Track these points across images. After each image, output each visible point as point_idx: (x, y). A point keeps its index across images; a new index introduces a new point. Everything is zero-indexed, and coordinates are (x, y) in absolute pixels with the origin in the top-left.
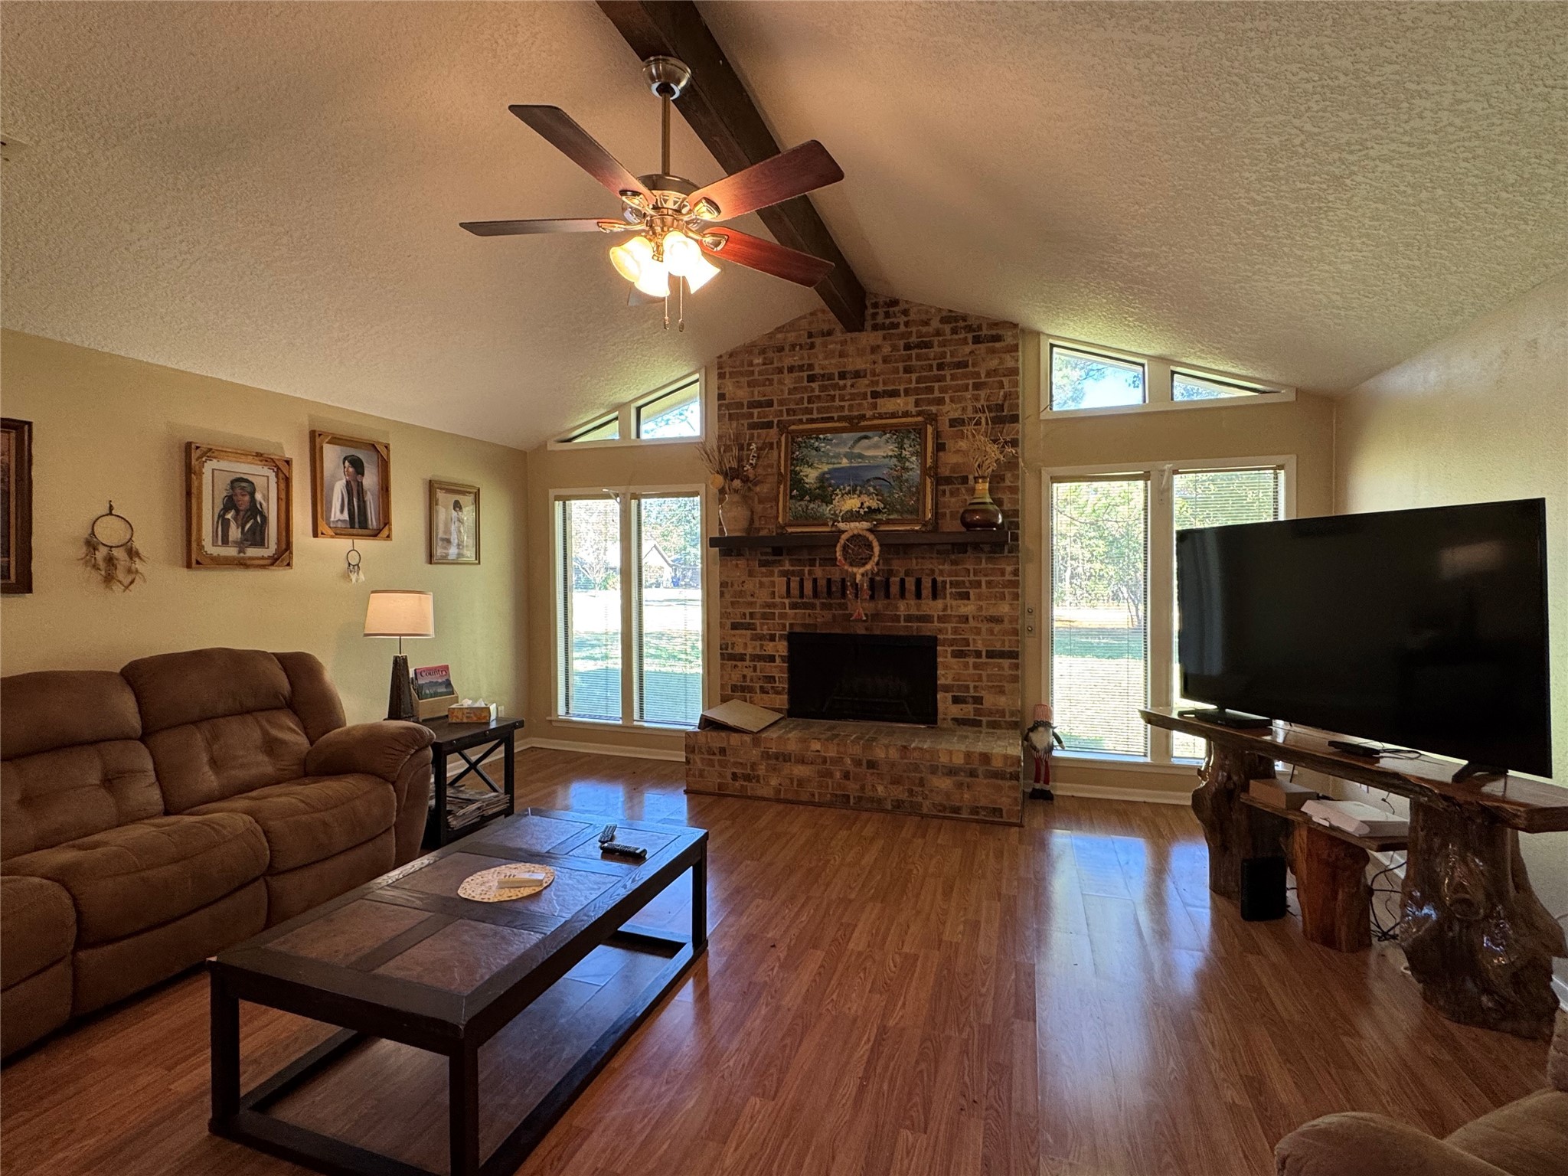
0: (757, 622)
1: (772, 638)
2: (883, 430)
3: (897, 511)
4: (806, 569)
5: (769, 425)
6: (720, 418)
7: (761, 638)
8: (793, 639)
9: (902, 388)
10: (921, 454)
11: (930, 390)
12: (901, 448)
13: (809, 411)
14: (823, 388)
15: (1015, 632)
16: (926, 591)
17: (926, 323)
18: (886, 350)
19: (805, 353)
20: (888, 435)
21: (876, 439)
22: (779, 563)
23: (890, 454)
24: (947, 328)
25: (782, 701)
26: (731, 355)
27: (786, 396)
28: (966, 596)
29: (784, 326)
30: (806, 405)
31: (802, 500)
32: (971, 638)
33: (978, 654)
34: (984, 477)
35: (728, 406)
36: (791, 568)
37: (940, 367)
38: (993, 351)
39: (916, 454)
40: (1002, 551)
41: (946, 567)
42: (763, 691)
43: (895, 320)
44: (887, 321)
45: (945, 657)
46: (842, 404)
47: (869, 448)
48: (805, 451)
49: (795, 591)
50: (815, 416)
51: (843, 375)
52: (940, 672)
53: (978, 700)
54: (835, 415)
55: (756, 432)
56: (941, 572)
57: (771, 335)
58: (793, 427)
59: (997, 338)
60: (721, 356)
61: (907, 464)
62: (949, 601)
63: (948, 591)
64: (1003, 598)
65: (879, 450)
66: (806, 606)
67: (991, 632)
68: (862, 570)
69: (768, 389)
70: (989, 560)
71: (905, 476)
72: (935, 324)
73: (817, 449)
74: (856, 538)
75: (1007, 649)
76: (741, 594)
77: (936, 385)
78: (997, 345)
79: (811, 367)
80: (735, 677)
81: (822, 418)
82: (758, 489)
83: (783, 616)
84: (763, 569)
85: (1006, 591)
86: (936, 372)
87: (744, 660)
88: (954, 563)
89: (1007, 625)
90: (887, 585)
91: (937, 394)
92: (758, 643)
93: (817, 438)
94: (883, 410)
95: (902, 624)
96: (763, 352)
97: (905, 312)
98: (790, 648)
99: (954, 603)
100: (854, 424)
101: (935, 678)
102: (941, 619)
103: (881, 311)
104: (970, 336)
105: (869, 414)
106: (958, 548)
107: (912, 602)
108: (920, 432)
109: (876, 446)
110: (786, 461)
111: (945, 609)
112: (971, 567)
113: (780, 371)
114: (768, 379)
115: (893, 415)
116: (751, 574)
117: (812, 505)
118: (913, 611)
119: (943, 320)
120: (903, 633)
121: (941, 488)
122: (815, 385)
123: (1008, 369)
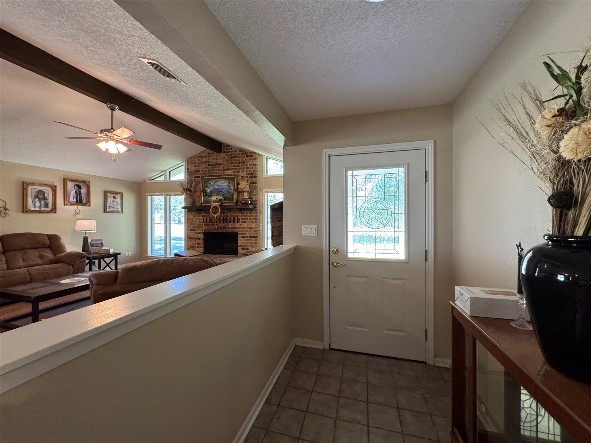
0: (196, 229)
1: (200, 233)
2: (225, 179)
3: (227, 200)
4: (208, 215)
5: (199, 177)
6: (188, 175)
7: (197, 233)
8: (205, 233)
9: (230, 168)
10: (234, 185)
11: (237, 169)
12: (229, 184)
13: (209, 174)
14: (212, 168)
15: (256, 231)
16: (236, 221)
17: (236, 152)
18: (227, 158)
19: (208, 158)
21: (224, 181)
22: (202, 213)
23: (227, 185)
24: (241, 153)
25: (202, 250)
26: (190, 158)
27: (203, 169)
28: (245, 222)
29: (203, 151)
30: (208, 172)
31: (206, 197)
32: (246, 233)
33: (247, 237)
34: (246, 192)
35: (189, 172)
37: (239, 163)
38: (250, 159)
39: (233, 185)
40: (253, 211)
41: (240, 215)
42: (198, 247)
43: (229, 151)
44: (227, 151)
47: (222, 183)
48: (207, 184)
49: (205, 221)
50: (210, 175)
51: (216, 164)
52: (239, 242)
53: (247, 249)
54: (215, 175)
55: (196, 179)
57: (200, 153)
58: (205, 178)
59: (252, 156)
60: (188, 159)
61: (231, 188)
62: (241, 223)
63: (241, 221)
64: (253, 223)
65: (223, 184)
66: (209, 225)
67: (250, 231)
68: (216, 215)
69: (199, 167)
71: (230, 191)
72: (238, 152)
73: (210, 184)
74: (215, 207)
75: (254, 235)
76: (192, 221)
77: (238, 168)
78: (252, 158)
79: (209, 162)
80: (191, 244)
81: (212, 175)
82: (196, 194)
83: (202, 227)
84: (198, 215)
85: (254, 221)
86: (238, 164)
87: (193, 239)
88: (242, 213)
89: (254, 230)
90: (227, 219)
92: (196, 235)
93: (210, 181)
94: (226, 174)
95: (230, 229)
96: (198, 158)
97: (231, 149)
98: (204, 236)
99: (242, 224)
100: (219, 177)
102: (239, 228)
103: (225, 148)
105: (223, 174)
106: (241, 210)
107: (233, 224)
108: (234, 179)
109: (224, 183)
110: (203, 187)
111: (240, 225)
112: (246, 215)
113: (202, 163)
114: (199, 165)
115: (228, 175)
116: (195, 216)
117: (208, 198)
118: (233, 226)
119: (240, 151)
120: (230, 232)
121: (239, 194)
122: (210, 167)
123: (254, 164)
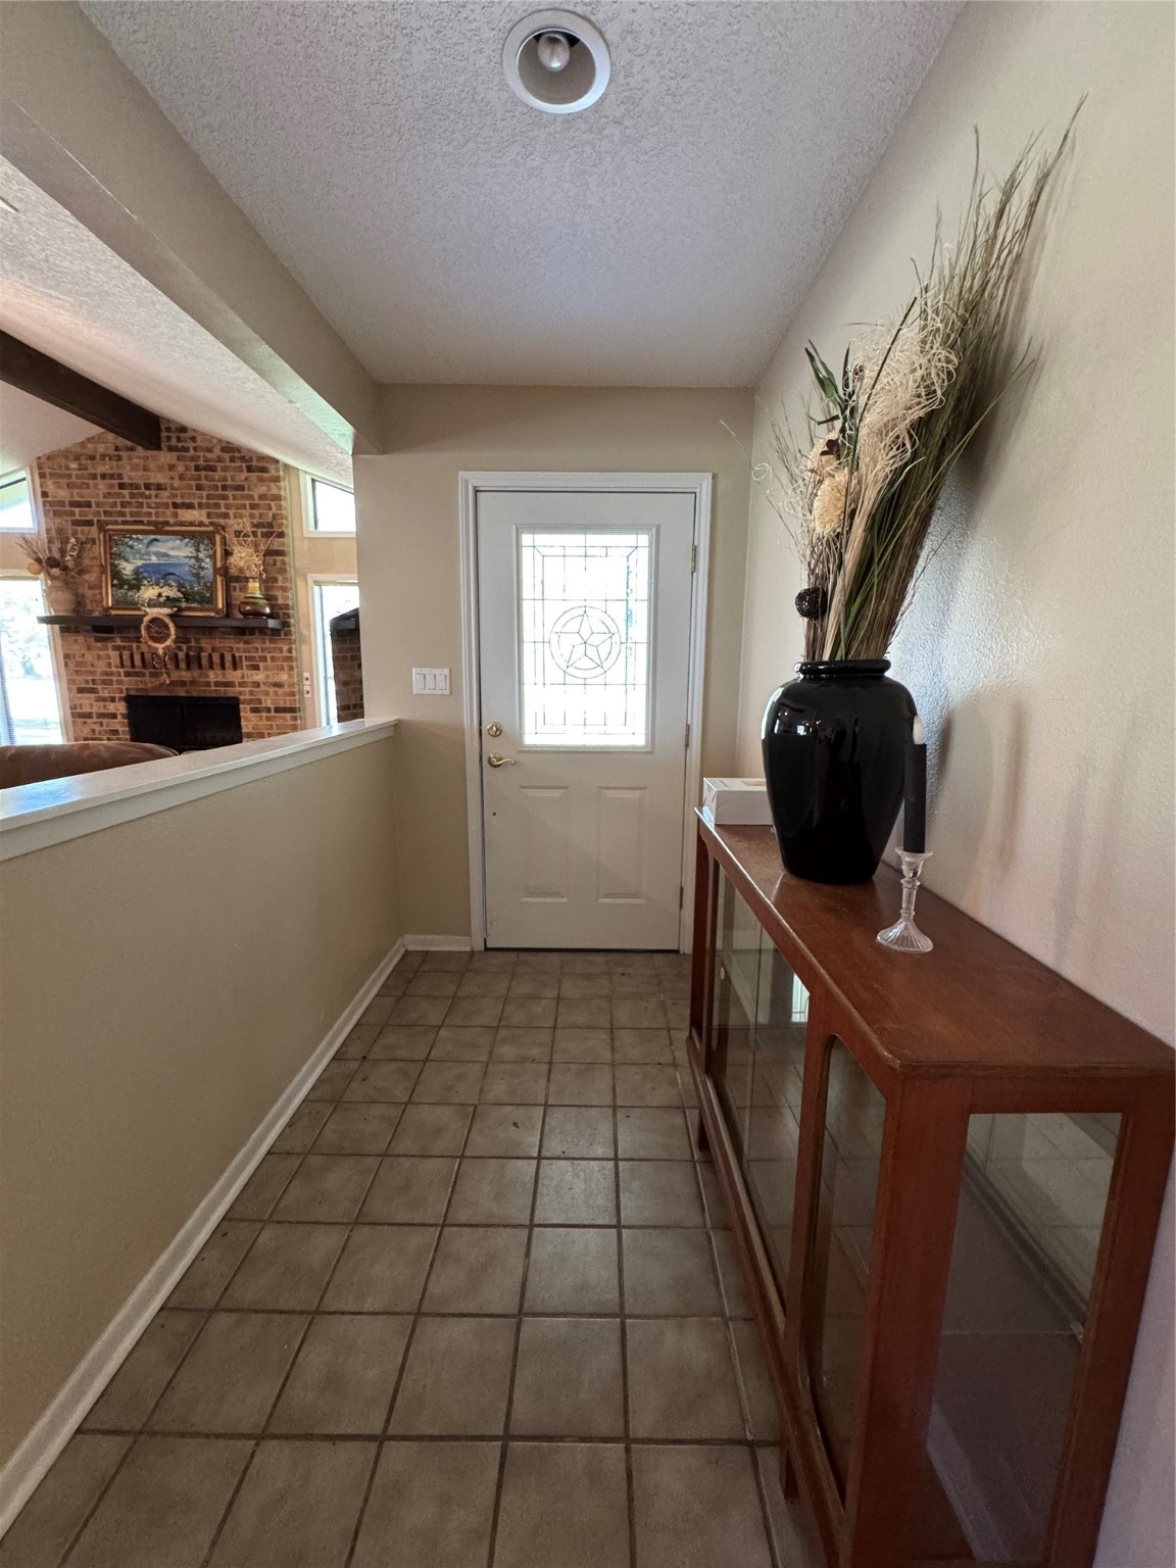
0: (99, 687)
1: (113, 700)
2: (183, 535)
3: (197, 601)
4: (134, 645)
5: (89, 523)
6: (46, 513)
7: (104, 699)
8: (129, 700)
9: (196, 501)
10: (213, 557)
11: (217, 506)
12: (198, 551)
13: (122, 514)
14: (132, 496)
15: (293, 694)
16: (228, 664)
17: (210, 450)
18: (181, 469)
19: (114, 463)
20: (187, 540)
21: (178, 542)
22: (112, 639)
23: (190, 555)
24: (227, 456)
26: (49, 458)
27: (101, 499)
28: (256, 668)
29: (93, 438)
30: (119, 509)
31: (121, 588)
32: (263, 698)
33: (268, 710)
34: (253, 578)
35: (52, 504)
36: (122, 644)
37: (224, 488)
38: (261, 480)
39: (210, 556)
40: (279, 635)
41: (241, 645)
43: (186, 445)
44: (180, 445)
45: (245, 712)
46: (150, 510)
47: (173, 549)
48: (122, 548)
49: (127, 662)
50: (128, 518)
51: (147, 486)
52: (243, 723)
54: (145, 519)
55: (78, 528)
56: (238, 650)
57: (83, 445)
58: (110, 527)
59: (264, 470)
60: (39, 458)
61: (203, 564)
62: (246, 671)
63: (245, 663)
64: (282, 669)
65: (178, 551)
66: (137, 674)
67: (276, 693)
68: (163, 645)
69: (85, 492)
70: (271, 641)
71: (202, 574)
72: (217, 451)
73: (131, 547)
74: (154, 620)
75: (288, 705)
76: (81, 664)
77: (222, 502)
78: (265, 475)
79: (120, 476)
81: (135, 521)
82: (86, 577)
83: (120, 682)
84: (99, 644)
85: (285, 664)
86: (220, 492)
87: (92, 718)
88: (246, 643)
89: (286, 689)
90: (199, 658)
91: (223, 510)
92: (101, 704)
93: (131, 538)
94: (183, 519)
95: (213, 688)
96: (77, 458)
97: (193, 439)
98: (129, 708)
99: (249, 672)
100: (160, 529)
101: (239, 727)
102: (242, 684)
103: (174, 436)
104: (244, 465)
105: (172, 521)
106: (241, 632)
107: (219, 672)
108: (210, 537)
109: (178, 548)
110: (105, 556)
111: (243, 677)
112: (259, 646)
113: (94, 477)
114: (84, 483)
115: (191, 524)
116: (89, 648)
117: (130, 593)
118: (220, 679)
119: (224, 450)
120: (213, 695)
121: (232, 584)
122: (126, 492)
123: (273, 495)
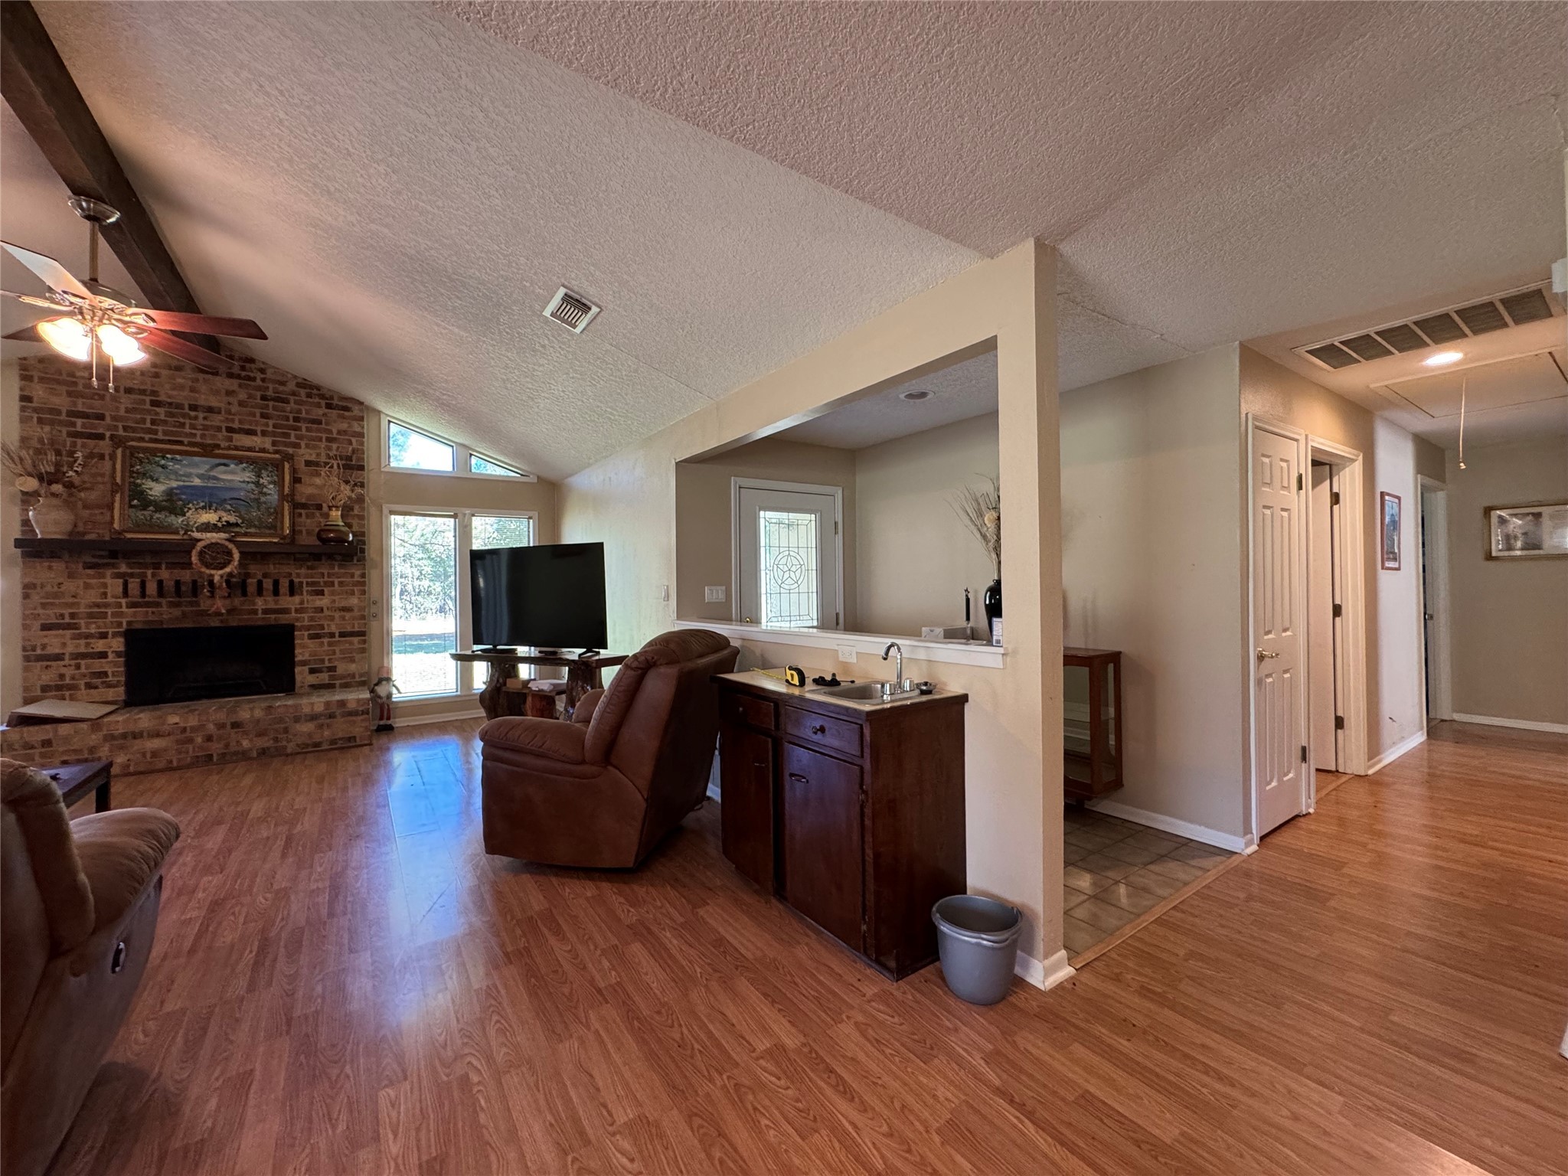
0: (81, 622)
1: (103, 636)
2: (240, 460)
3: (255, 526)
4: (149, 572)
5: (101, 437)
6: (23, 420)
7: (88, 636)
8: (132, 635)
9: (259, 429)
10: (279, 485)
11: (287, 435)
12: (259, 476)
13: (153, 432)
14: (170, 415)
15: (363, 617)
16: (284, 589)
17: (283, 383)
18: (242, 396)
20: (244, 465)
21: (232, 466)
23: (247, 480)
24: (303, 392)
25: (119, 693)
27: (122, 413)
28: (321, 593)
30: (148, 425)
31: (144, 509)
32: (325, 623)
33: (332, 635)
34: (335, 506)
35: (36, 410)
36: (129, 571)
37: (296, 419)
38: (342, 417)
39: (273, 483)
40: (352, 560)
41: (303, 571)
42: (89, 686)
43: (251, 374)
45: (302, 640)
46: (193, 431)
47: (225, 472)
48: (148, 467)
49: (134, 591)
50: (160, 436)
51: (194, 408)
52: (298, 651)
53: (332, 669)
54: (186, 440)
55: (79, 441)
56: (298, 575)
58: (132, 443)
59: (346, 409)
60: (25, 359)
61: (265, 490)
62: (306, 597)
63: (305, 588)
64: (353, 593)
65: (237, 476)
66: (148, 605)
67: (343, 618)
68: (221, 572)
70: (341, 566)
71: (263, 499)
72: (291, 386)
73: (163, 467)
74: (213, 546)
75: (356, 629)
76: (56, 595)
77: (293, 433)
78: (347, 414)
80: (48, 678)
81: (169, 440)
82: (84, 495)
83: (118, 615)
84: (89, 571)
85: (355, 588)
86: (291, 422)
87: (63, 660)
88: (309, 568)
89: (356, 613)
90: (244, 585)
91: (293, 439)
92: (82, 642)
93: (163, 457)
94: (239, 444)
95: (260, 616)
98: (127, 644)
99: (310, 598)
100: (208, 451)
101: (293, 655)
102: (297, 611)
103: (237, 364)
104: (323, 403)
105: (223, 444)
107: (270, 599)
108: (278, 466)
109: (233, 473)
110: (123, 472)
111: (302, 603)
112: (325, 571)
115: (250, 449)
116: (71, 576)
117: (157, 515)
118: (272, 606)
119: (298, 385)
120: (260, 623)
121: (299, 511)
122: (161, 410)
123: (355, 432)
